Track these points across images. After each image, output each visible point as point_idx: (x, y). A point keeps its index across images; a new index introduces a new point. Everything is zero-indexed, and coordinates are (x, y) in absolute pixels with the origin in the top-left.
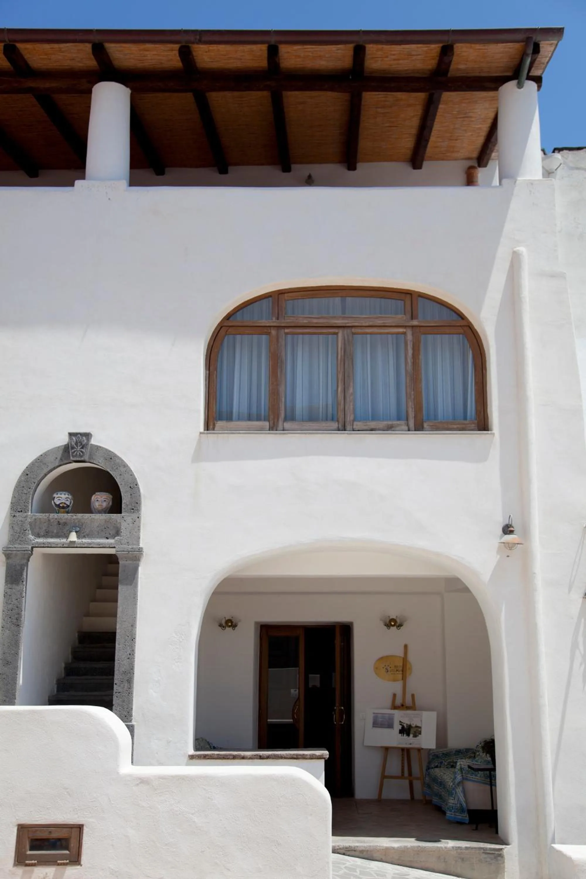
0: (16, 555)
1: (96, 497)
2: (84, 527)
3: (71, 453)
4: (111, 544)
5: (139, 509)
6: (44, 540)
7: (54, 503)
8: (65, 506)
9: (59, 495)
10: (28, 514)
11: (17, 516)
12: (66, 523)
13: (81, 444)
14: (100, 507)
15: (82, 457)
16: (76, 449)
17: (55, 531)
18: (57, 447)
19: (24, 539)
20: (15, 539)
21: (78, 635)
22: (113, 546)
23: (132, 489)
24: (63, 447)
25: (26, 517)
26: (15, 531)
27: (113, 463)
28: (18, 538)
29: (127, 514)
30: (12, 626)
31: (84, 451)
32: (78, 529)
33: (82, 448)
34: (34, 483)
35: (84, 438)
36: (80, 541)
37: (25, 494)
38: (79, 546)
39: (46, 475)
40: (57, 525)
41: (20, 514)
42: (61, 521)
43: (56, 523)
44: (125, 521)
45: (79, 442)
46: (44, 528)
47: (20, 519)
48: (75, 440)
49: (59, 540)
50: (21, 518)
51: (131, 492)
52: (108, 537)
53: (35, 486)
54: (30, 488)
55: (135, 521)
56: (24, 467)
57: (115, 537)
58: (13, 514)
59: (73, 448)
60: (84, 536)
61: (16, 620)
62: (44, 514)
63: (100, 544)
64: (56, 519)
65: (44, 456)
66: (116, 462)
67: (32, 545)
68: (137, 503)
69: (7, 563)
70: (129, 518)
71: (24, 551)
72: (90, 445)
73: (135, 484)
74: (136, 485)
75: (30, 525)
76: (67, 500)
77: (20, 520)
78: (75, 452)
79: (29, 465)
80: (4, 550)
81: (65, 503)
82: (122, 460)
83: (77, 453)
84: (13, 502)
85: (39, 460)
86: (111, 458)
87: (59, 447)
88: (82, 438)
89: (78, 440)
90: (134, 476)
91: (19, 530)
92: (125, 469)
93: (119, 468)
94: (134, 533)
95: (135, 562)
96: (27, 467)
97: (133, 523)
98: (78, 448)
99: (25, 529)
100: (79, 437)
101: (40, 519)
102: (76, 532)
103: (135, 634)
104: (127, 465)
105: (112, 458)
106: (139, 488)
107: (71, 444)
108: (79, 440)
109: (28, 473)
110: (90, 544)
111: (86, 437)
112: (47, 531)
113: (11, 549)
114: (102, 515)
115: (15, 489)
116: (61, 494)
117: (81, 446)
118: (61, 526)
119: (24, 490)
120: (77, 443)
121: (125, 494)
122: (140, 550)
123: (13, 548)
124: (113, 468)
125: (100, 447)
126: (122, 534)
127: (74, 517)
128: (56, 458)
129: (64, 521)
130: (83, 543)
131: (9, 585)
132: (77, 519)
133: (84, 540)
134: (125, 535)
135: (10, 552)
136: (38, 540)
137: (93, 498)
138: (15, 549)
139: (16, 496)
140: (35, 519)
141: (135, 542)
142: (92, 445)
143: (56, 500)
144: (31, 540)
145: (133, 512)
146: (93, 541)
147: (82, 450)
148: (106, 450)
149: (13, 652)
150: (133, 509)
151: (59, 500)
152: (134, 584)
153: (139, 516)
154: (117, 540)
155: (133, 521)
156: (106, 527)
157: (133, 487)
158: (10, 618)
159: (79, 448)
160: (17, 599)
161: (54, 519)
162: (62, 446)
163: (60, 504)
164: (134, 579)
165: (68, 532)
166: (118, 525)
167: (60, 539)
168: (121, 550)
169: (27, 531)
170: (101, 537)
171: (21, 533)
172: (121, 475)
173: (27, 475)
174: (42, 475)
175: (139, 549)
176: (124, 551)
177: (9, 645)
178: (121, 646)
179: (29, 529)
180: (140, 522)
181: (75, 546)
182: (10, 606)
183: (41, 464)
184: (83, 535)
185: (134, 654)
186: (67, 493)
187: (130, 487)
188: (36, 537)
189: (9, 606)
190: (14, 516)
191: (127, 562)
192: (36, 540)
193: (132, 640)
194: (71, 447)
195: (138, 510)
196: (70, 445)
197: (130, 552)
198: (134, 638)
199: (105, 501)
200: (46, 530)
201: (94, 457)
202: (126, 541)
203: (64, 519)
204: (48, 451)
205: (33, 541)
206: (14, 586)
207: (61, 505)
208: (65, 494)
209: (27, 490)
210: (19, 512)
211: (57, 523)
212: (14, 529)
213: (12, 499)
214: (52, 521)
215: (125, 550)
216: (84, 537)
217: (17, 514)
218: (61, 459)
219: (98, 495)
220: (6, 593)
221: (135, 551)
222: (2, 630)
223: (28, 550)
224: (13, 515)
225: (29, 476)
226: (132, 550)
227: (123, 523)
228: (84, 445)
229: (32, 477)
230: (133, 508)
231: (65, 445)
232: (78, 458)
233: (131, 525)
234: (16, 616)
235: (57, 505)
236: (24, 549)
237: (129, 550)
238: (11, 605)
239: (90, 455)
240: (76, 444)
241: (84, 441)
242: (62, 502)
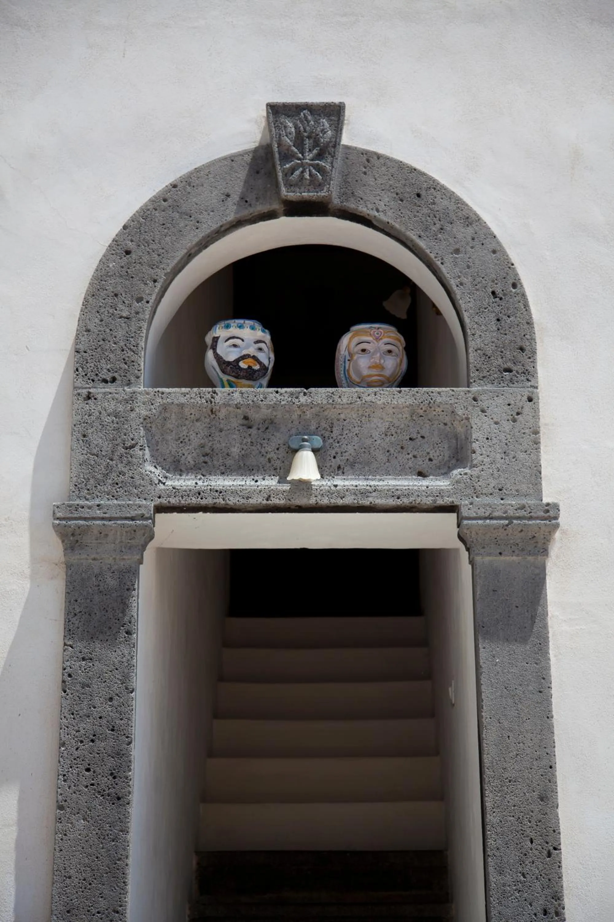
0: (103, 534)
1: (356, 340)
2: (336, 432)
3: (280, 175)
4: (441, 493)
5: (531, 369)
6: (200, 483)
7: (218, 358)
8: (257, 367)
9: (234, 331)
10: (136, 389)
11: (99, 397)
12: (272, 422)
13: (316, 143)
14: (374, 372)
15: (320, 186)
16: (299, 159)
17: (235, 451)
18: (225, 159)
19: (126, 478)
20: (96, 479)
21: (198, 864)
22: (447, 501)
23: (501, 299)
24: (248, 158)
25: (132, 398)
26: (95, 451)
27: (425, 211)
28: (106, 475)
29: (489, 387)
30: (96, 803)
31: (328, 167)
32: (318, 441)
33: (320, 156)
34: (155, 281)
35: (325, 122)
36: (327, 483)
37: (122, 321)
38: (325, 501)
39: (190, 257)
40: (241, 428)
41: (110, 388)
42: (255, 416)
43: (235, 423)
44: (483, 411)
45: (309, 137)
46: (196, 441)
47: (111, 406)
48: (293, 130)
49: (253, 483)
50: (113, 403)
51: (498, 309)
52: (425, 471)
53: (157, 290)
54: (140, 300)
55: (518, 414)
56: (114, 229)
57: (450, 469)
58: (83, 388)
59: (286, 156)
60: (339, 468)
61: (111, 778)
62: (195, 389)
63: (399, 493)
64: (237, 407)
65: (184, 188)
66: (436, 208)
67: (158, 501)
68: (522, 349)
69: (69, 566)
70: (500, 400)
71: (132, 519)
72: (341, 147)
73: (511, 282)
74: (514, 286)
75: (145, 427)
76: (260, 349)
77: (110, 410)
78: (293, 170)
79: (132, 219)
80: (59, 515)
81: (254, 357)
82: (459, 201)
83: (301, 177)
84: (81, 347)
85: (165, 200)
86: (419, 195)
87: (232, 159)
88: (317, 122)
89: (305, 129)
90: (504, 253)
91: (107, 447)
92: (470, 231)
93: (448, 227)
94: (521, 456)
95: (530, 558)
96: (125, 227)
97: (514, 421)
98: (304, 158)
99: (128, 444)
100: (305, 117)
101: (181, 406)
102: (315, 451)
103: (556, 831)
104: (476, 214)
105: (423, 193)
106: (524, 295)
107: (279, 145)
108: (308, 128)
109: (131, 246)
110: (364, 493)
111: (329, 120)
112: (207, 450)
113: (85, 513)
114: (400, 392)
115: (86, 303)
116: (241, 327)
117: (315, 151)
118: (253, 431)
119: (120, 306)
120: (303, 140)
121: (476, 319)
122: (551, 514)
123: (90, 508)
124: (426, 229)
125: (379, 156)
126: (477, 458)
127: (303, 399)
128: (228, 196)
129: (265, 412)
130: (338, 492)
131: (79, 645)
132: (311, 406)
133: (341, 482)
134: (487, 460)
135: (82, 522)
136: (177, 483)
137: (345, 341)
138: (99, 514)
139: (91, 327)
140: (165, 408)
141: (524, 488)
142: (347, 147)
143: (223, 349)
144: (151, 482)
145: (511, 381)
146: (372, 483)
147: (322, 163)
148: (401, 166)
149: (102, 904)
150: (509, 370)
151: (235, 346)
152: (533, 639)
153: (533, 393)
154: (458, 482)
155: (515, 414)
156: (414, 436)
157: (505, 295)
158: (88, 770)
159: (309, 156)
160: (111, 699)
161: (231, 409)
162: (246, 153)
163: (237, 361)
164: (533, 619)
165: (282, 453)
166: (460, 429)
167: (256, 478)
168: (481, 512)
169: (137, 448)
170: (402, 472)
171: (116, 457)
172: (457, 251)
173: (128, 253)
174: (181, 253)
175: (548, 511)
176: (491, 518)
177: (88, 875)
178: (508, 879)
179: (143, 441)
180: (536, 415)
181: (312, 501)
182: (86, 726)
183: (177, 215)
184: (335, 466)
185: (560, 909)
186: (258, 326)
187: (493, 293)
188: (168, 471)
189: (82, 725)
190: (89, 397)
191: (502, 558)
192: (169, 483)
193: (549, 855)
194: (280, 153)
195: (526, 372)
196: (276, 149)
197: (515, 521)
198: (555, 849)
199: (390, 351)
200: (202, 446)
201: (359, 192)
202: (493, 483)
203: (268, 407)
204: (198, 170)
205: (162, 486)
206: (98, 648)
207: (242, 365)
208: (253, 328)
209: (130, 306)
210: (105, 381)
211: (241, 421)
212: (88, 443)
213: (77, 337)
214: (222, 413)
215: (496, 514)
216: (340, 470)
217: (99, 390)
218: (244, 200)
219: (365, 332)
220: (70, 676)
221: (531, 518)
222: (59, 820)
223: (147, 515)
224: (84, 392)
225: (133, 256)
226: (521, 513)
227: (477, 421)
228: (327, 145)
229: (146, 258)
230: (509, 365)
231: (256, 150)
232: (309, 191)
233: (507, 426)
234: (110, 763)
235: (229, 363)
236: (133, 513)
237: (511, 513)
238: (91, 720)
239: (345, 182)
240: (299, 141)
241: (324, 132)
242: (245, 352)
